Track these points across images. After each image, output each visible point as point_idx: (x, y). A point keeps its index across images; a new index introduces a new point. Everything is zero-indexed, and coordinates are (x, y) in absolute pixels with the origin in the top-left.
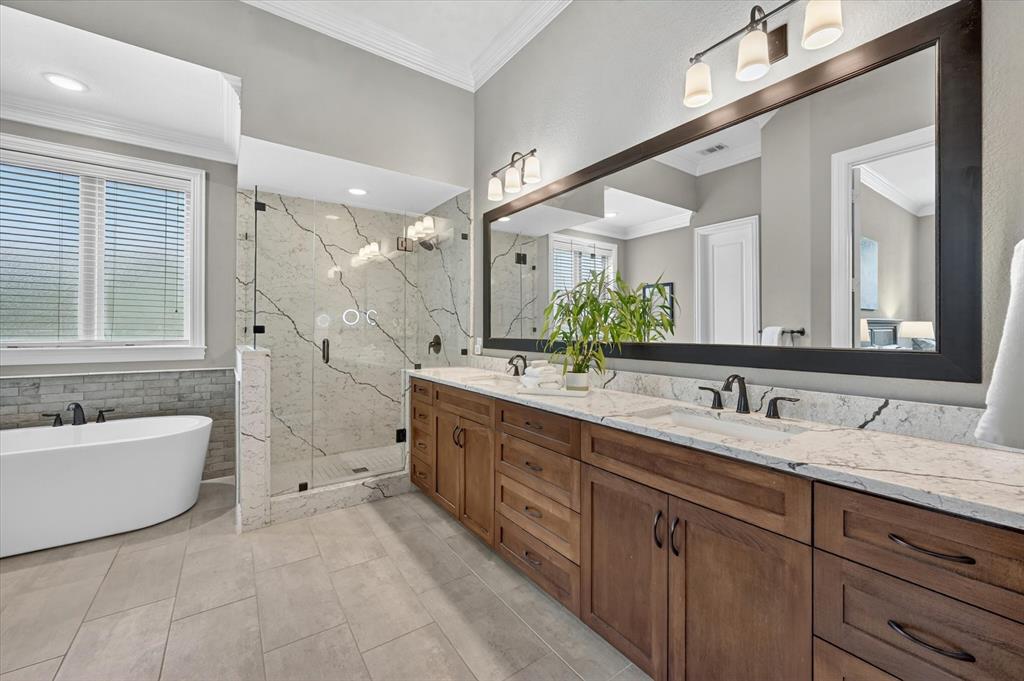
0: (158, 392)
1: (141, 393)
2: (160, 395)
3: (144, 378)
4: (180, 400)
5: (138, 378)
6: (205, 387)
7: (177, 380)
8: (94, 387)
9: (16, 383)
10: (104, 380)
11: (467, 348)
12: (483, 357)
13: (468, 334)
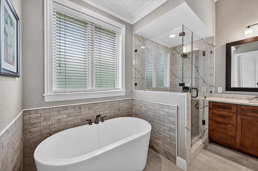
0: (113, 108)
1: (109, 109)
2: (114, 109)
3: (110, 103)
4: (119, 111)
5: (109, 103)
6: (125, 106)
7: (118, 103)
8: (97, 107)
9: (74, 107)
10: (99, 104)
11: (212, 91)
12: (226, 94)
13: (212, 86)
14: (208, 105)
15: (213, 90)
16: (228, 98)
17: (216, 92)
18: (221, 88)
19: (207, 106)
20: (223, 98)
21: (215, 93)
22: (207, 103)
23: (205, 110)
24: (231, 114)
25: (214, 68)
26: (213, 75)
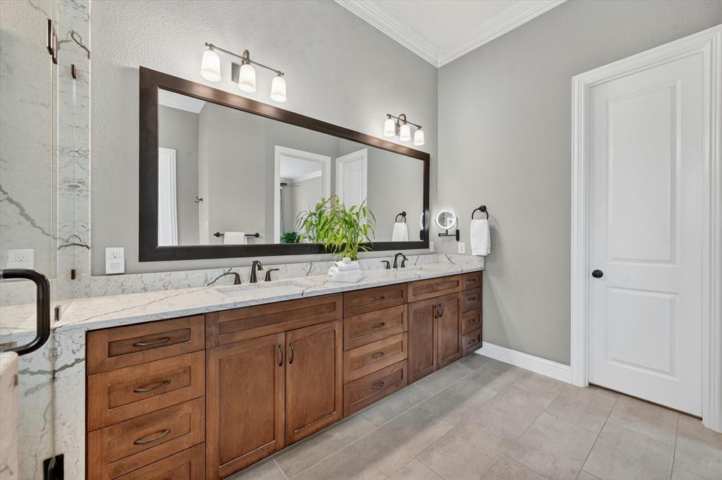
11: (76, 267)
12: (140, 275)
13: (77, 241)
14: (82, 355)
15: (84, 261)
16: (149, 289)
17: (99, 271)
18: (121, 251)
19: (78, 361)
20: (128, 293)
21: (92, 275)
22: (75, 347)
23: (58, 394)
24: (188, 360)
25: (86, 157)
26: (82, 187)
